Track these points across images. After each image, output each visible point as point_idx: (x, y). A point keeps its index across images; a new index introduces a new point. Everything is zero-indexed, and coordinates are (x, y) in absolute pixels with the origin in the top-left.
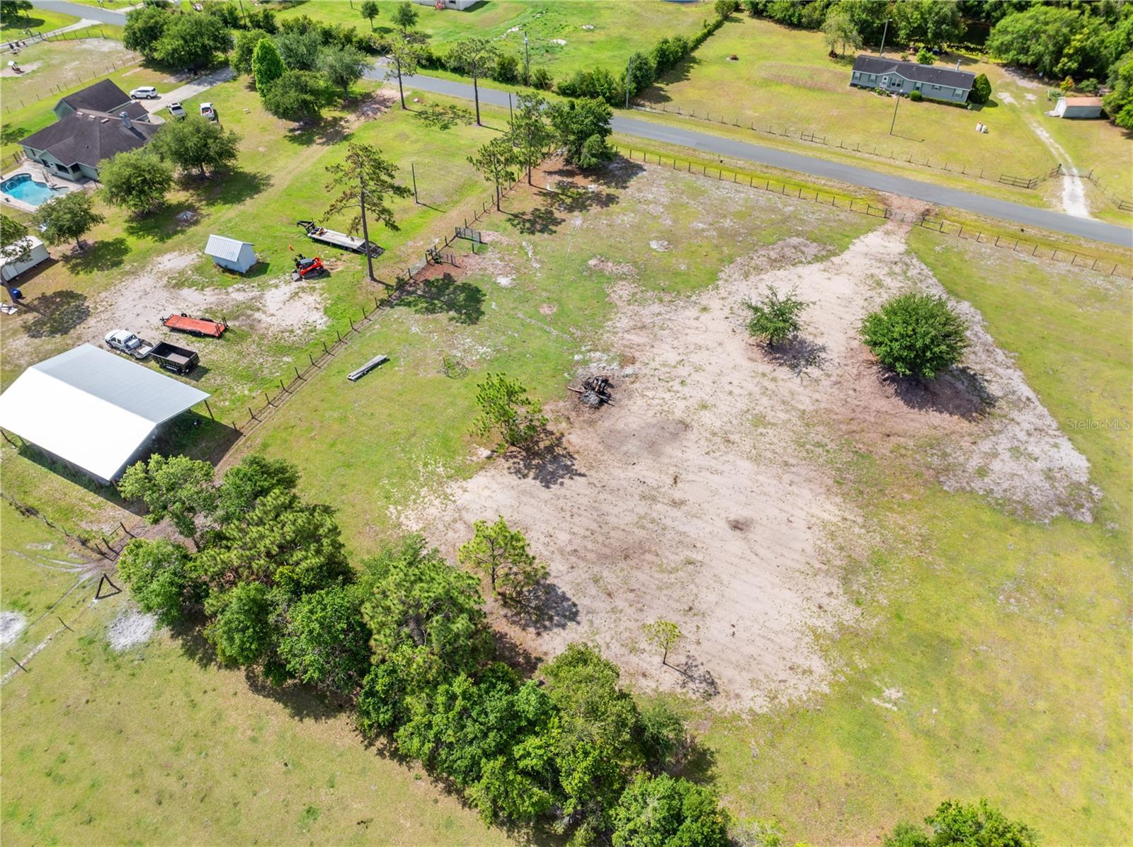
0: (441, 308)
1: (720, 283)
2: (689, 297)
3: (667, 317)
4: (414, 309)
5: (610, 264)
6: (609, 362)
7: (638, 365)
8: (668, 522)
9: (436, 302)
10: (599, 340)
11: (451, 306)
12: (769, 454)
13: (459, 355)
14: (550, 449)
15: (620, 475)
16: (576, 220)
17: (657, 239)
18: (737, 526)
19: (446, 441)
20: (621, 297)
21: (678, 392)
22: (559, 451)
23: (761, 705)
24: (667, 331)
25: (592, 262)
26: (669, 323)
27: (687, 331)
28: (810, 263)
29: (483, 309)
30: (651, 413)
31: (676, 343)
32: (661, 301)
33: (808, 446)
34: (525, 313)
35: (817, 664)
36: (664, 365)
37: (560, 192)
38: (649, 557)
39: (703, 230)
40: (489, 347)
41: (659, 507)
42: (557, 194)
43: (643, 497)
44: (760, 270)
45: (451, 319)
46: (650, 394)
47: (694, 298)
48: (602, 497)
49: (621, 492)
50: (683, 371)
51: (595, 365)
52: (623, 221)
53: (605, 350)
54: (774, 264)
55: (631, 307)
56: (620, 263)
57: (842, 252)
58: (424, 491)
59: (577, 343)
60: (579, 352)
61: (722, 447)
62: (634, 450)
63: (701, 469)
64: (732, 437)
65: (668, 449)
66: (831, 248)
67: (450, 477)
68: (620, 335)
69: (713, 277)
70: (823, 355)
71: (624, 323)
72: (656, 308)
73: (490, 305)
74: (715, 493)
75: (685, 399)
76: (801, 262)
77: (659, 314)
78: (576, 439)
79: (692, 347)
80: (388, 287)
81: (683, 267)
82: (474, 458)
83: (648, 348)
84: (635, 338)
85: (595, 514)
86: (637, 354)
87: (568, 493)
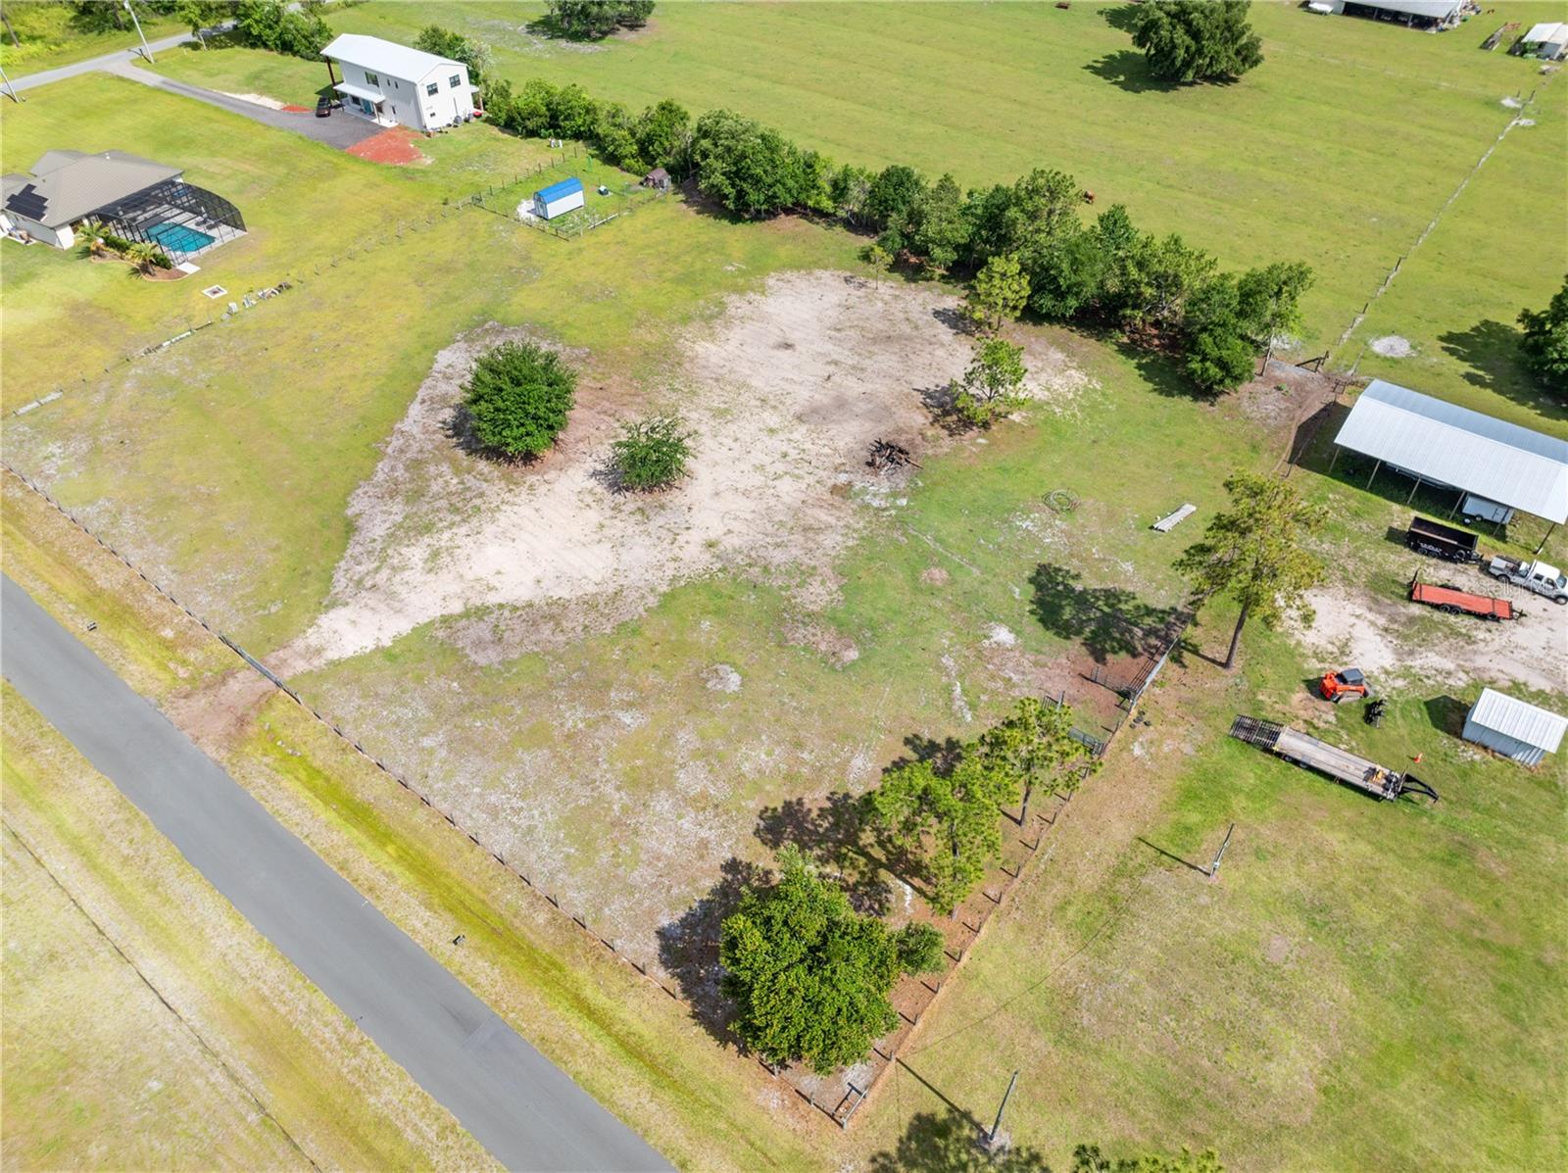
0: (1098, 599)
1: (664, 588)
2: (723, 570)
3: (769, 540)
4: (1138, 602)
5: (823, 647)
6: (864, 491)
7: (830, 483)
8: (847, 353)
9: (1106, 609)
10: (870, 522)
11: (1082, 600)
12: (728, 388)
13: (1057, 522)
14: (946, 413)
15: (880, 388)
16: (861, 773)
17: (720, 696)
18: (788, 346)
19: (1057, 433)
20: (823, 583)
21: (794, 448)
22: (938, 411)
23: (818, 273)
24: (777, 519)
25: (853, 655)
26: (769, 529)
27: (749, 517)
28: (501, 606)
29: (1032, 589)
30: (831, 433)
31: (772, 502)
32: (766, 569)
33: (686, 390)
34: (969, 574)
35: (771, 282)
36: (798, 477)
37: (884, 875)
38: (871, 336)
39: (629, 705)
40: (1019, 528)
41: (850, 362)
42: (890, 868)
43: (863, 370)
44: (589, 604)
45: (1077, 577)
46: (826, 450)
47: (719, 565)
48: (902, 373)
49: (883, 374)
50: (780, 467)
51: (882, 490)
52: (768, 754)
53: (868, 506)
54: (555, 610)
55: (813, 563)
56: (805, 649)
57: (432, 623)
58: (1071, 396)
59: (900, 522)
60: (901, 508)
61: (771, 397)
62: (861, 404)
63: (801, 383)
64: (758, 403)
65: (826, 401)
66: (441, 634)
67: (1048, 403)
68: (841, 523)
69: (668, 600)
70: (601, 467)
71: (829, 540)
72: (778, 557)
73: (1023, 593)
74: (797, 367)
75: (790, 440)
76: (516, 609)
77: (777, 545)
78: (920, 419)
79: (755, 494)
80: (1195, 651)
81: (706, 625)
82: (1024, 414)
83: (810, 501)
84: (824, 516)
85: (910, 363)
86: (827, 496)
87: (932, 379)
